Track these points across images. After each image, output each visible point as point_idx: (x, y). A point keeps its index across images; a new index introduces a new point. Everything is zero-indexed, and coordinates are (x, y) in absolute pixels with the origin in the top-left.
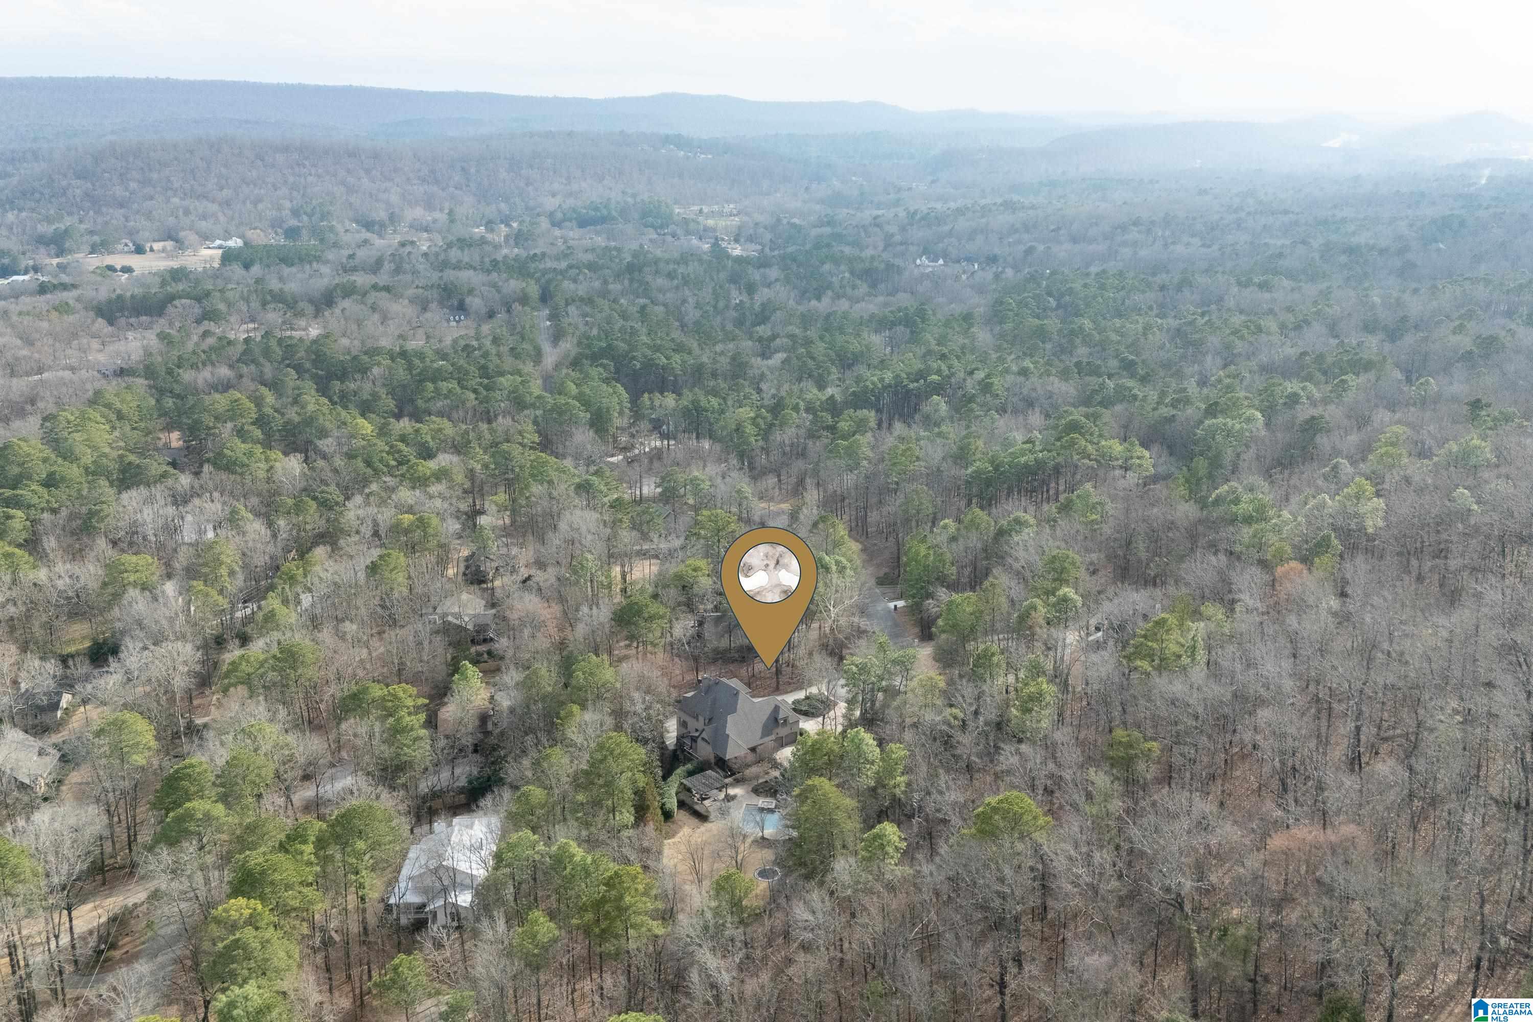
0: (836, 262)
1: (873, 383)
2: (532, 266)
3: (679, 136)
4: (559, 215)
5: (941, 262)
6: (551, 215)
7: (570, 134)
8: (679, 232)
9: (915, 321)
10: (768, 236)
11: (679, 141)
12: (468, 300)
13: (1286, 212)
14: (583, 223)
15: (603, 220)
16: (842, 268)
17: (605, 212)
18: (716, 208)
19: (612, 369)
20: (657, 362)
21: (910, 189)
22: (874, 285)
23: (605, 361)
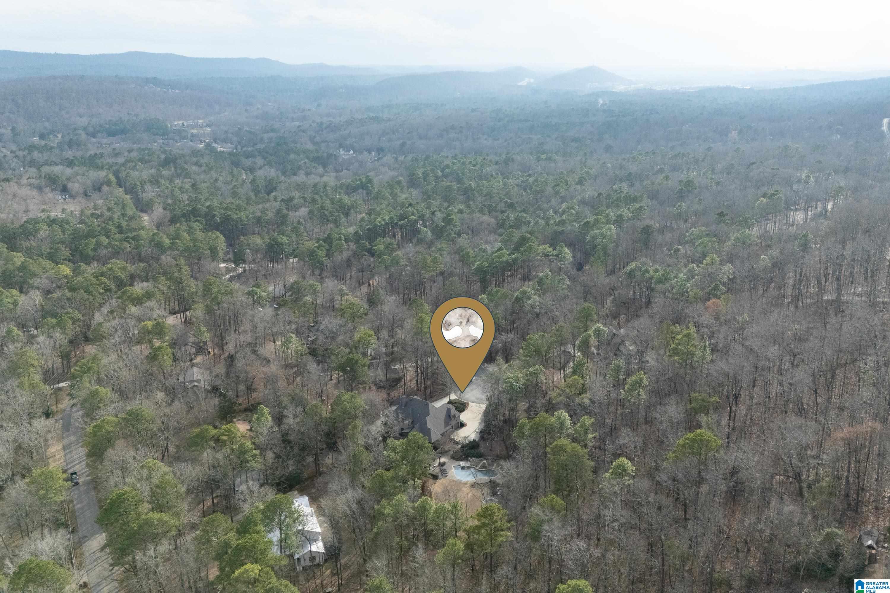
0: (297, 153)
1: (380, 222)
2: (99, 161)
3: (155, 79)
4: (91, 129)
5: (352, 152)
6: (85, 129)
7: (82, 77)
8: (177, 138)
9: (368, 186)
10: (236, 139)
11: (156, 82)
12: (70, 185)
13: (526, 121)
14: (111, 134)
15: (123, 132)
16: (302, 156)
17: (122, 126)
18: (191, 122)
19: (204, 223)
20: (232, 216)
21: (309, 110)
22: (325, 166)
23: (199, 218)
